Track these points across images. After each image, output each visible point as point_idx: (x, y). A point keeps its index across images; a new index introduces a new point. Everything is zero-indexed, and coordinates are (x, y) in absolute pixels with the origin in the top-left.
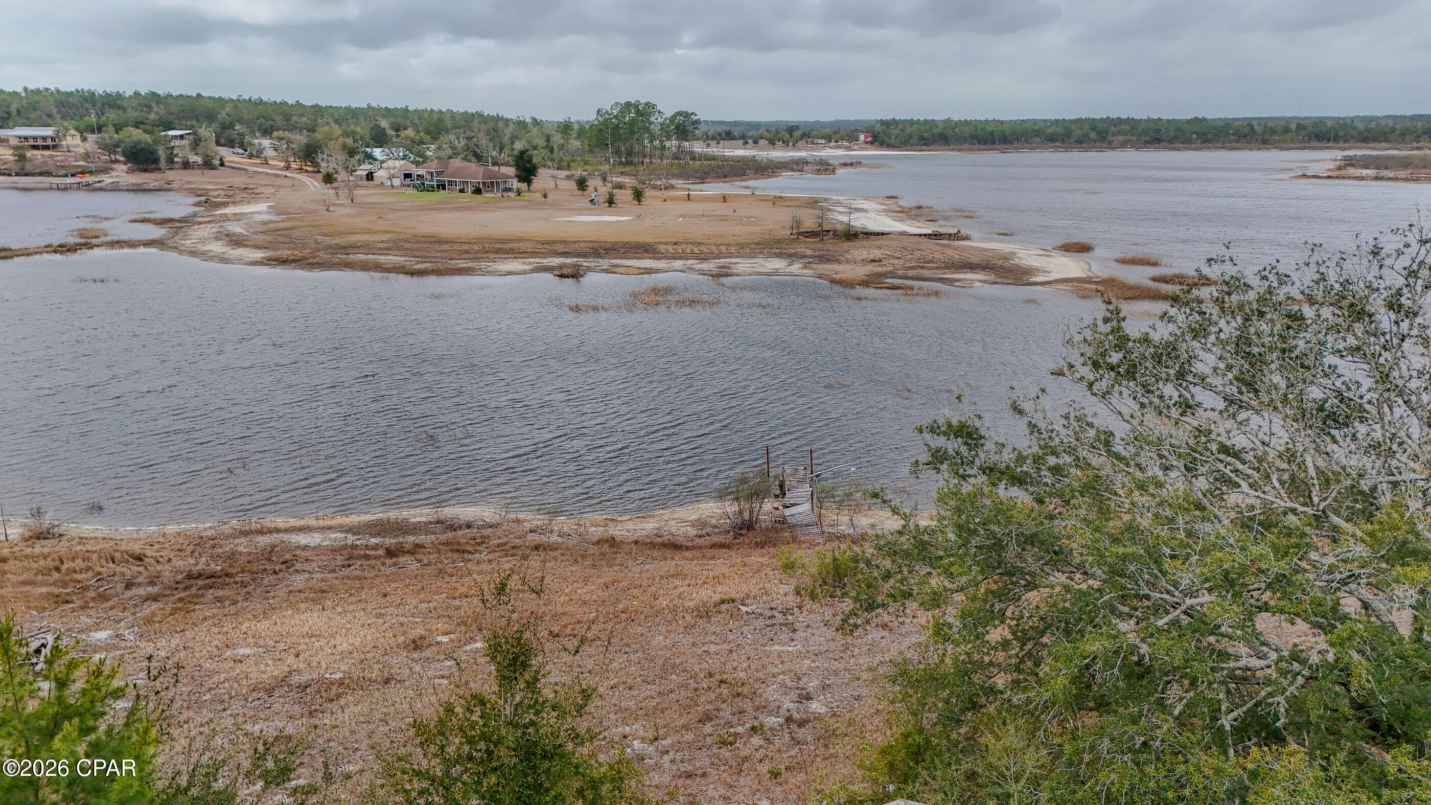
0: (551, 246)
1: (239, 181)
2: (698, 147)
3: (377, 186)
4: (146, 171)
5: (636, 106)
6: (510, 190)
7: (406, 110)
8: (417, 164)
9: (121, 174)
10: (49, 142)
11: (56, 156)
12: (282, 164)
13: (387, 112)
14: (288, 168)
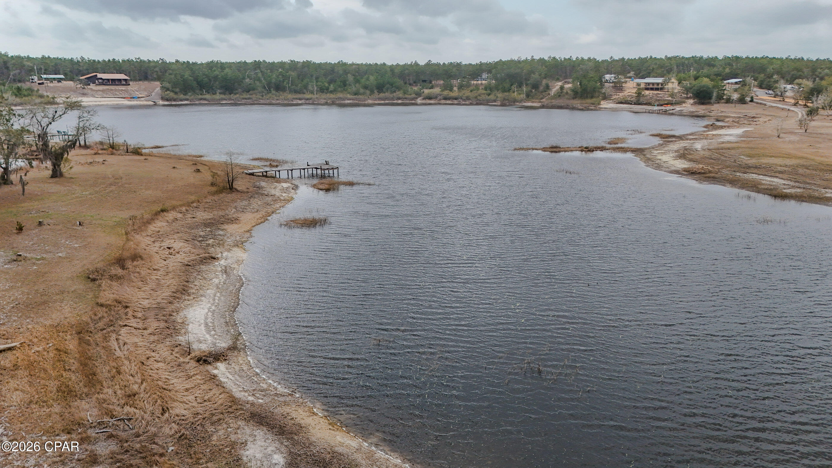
1: (757, 112)
4: (703, 104)
9: (689, 106)
11: (659, 94)
12: (793, 101)
14: (796, 104)
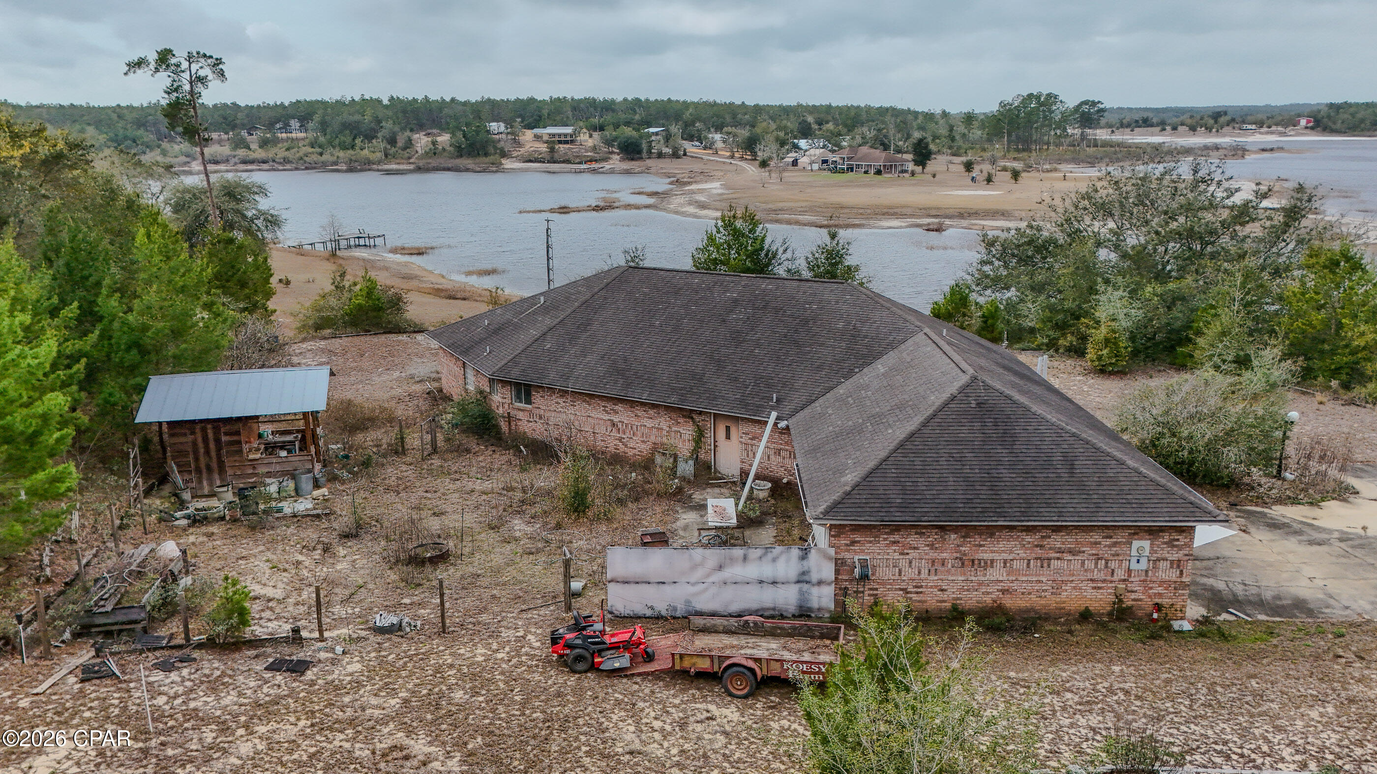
0: (926, 211)
1: (697, 167)
2: (1102, 134)
3: (799, 170)
4: (632, 159)
5: (1038, 97)
6: (906, 171)
7: (829, 107)
8: (833, 151)
9: (616, 162)
10: (569, 138)
11: (573, 148)
12: (728, 154)
13: (813, 109)
14: (732, 157)
